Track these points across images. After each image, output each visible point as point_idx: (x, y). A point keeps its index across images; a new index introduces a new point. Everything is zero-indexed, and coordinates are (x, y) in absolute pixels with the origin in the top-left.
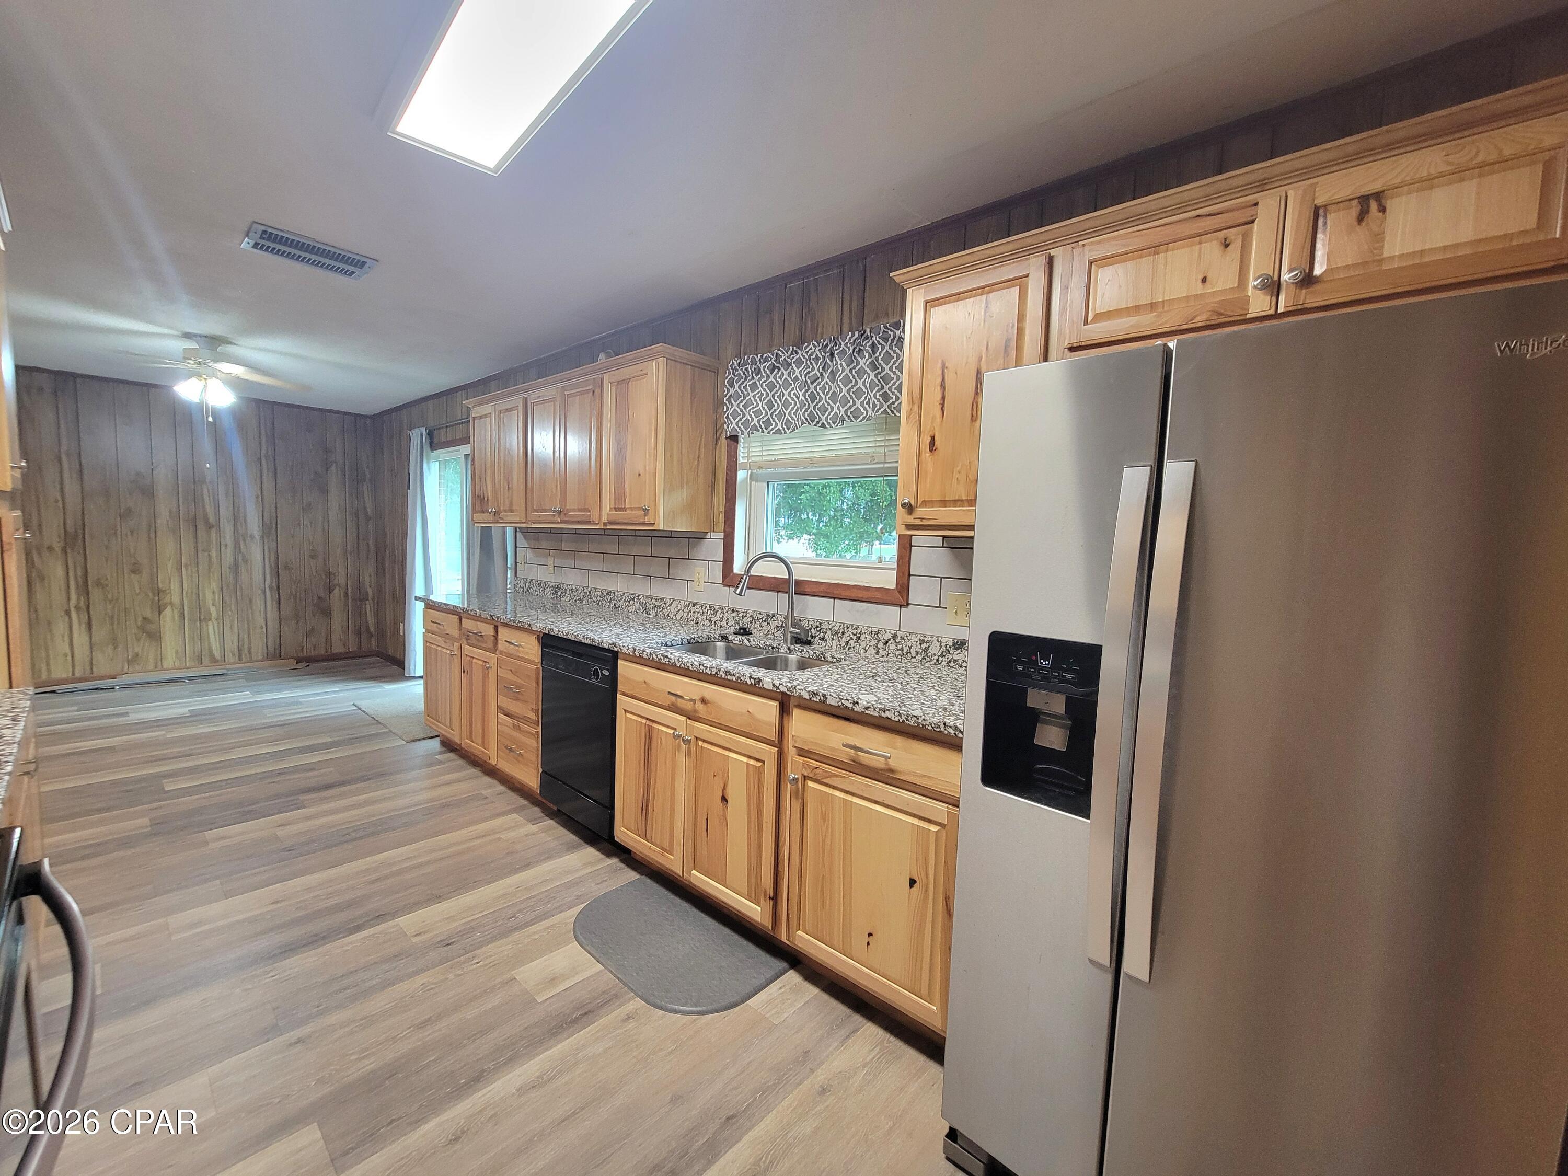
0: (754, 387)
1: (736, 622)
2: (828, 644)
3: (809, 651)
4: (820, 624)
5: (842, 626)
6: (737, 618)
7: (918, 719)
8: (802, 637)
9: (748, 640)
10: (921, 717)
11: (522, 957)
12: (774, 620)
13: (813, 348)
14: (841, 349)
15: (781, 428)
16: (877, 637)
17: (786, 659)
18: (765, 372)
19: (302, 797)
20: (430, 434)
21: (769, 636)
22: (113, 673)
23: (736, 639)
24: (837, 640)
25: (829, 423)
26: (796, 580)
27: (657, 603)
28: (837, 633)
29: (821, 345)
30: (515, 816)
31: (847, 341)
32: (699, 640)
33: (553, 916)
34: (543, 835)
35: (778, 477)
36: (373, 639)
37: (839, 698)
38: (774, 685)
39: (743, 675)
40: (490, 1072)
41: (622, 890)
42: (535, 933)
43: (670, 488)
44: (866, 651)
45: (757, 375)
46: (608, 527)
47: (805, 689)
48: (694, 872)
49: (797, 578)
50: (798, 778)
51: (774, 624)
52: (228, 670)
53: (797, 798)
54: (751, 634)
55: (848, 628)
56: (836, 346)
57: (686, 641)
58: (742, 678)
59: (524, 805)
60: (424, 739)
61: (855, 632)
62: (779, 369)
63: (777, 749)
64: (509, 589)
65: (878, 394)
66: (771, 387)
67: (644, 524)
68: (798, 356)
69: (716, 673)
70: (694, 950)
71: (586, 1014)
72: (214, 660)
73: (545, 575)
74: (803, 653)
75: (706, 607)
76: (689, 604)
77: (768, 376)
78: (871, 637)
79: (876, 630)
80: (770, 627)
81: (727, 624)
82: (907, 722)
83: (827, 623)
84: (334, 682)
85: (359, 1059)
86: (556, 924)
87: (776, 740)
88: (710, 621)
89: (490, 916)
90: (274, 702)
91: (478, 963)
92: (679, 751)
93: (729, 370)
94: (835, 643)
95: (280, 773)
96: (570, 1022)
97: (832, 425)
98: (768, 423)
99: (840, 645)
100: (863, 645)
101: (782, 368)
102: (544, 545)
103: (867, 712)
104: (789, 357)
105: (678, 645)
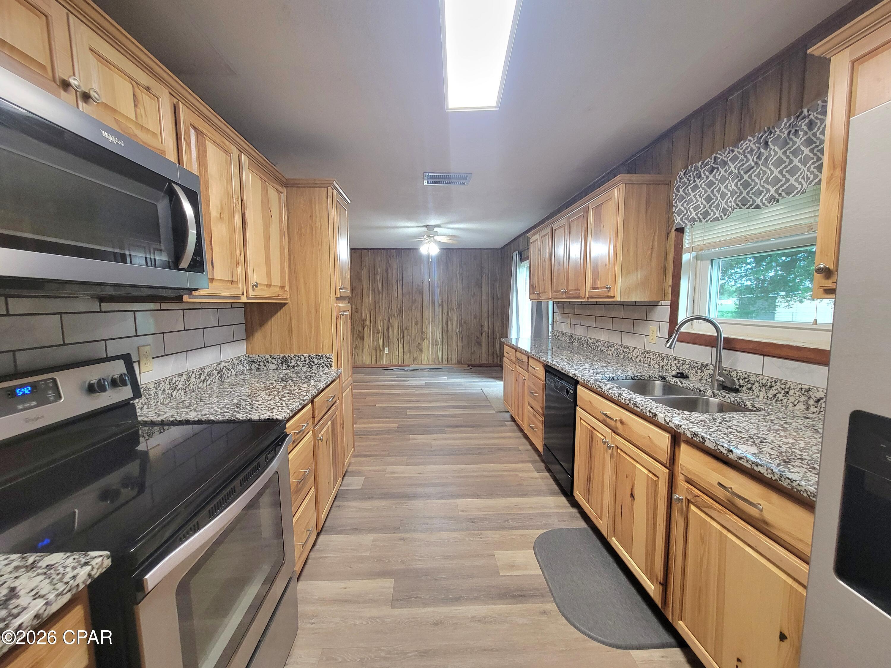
0: (695, 188)
1: (677, 368)
2: (756, 394)
3: (731, 397)
4: (748, 376)
5: (770, 380)
6: (678, 365)
7: (792, 482)
8: (728, 384)
9: (681, 382)
10: (796, 481)
11: (501, 546)
12: (707, 369)
13: (750, 143)
14: (776, 136)
15: (719, 216)
16: (807, 395)
17: (707, 402)
18: (705, 174)
19: (446, 429)
20: (521, 254)
21: (703, 381)
22: (409, 364)
23: (672, 380)
24: (764, 392)
25: (764, 204)
26: (724, 337)
27: (625, 350)
28: (764, 385)
29: (756, 138)
30: (530, 465)
31: (782, 127)
32: (641, 378)
33: (527, 529)
34: (540, 480)
35: (721, 255)
36: (498, 358)
37: (716, 444)
38: (665, 420)
39: (645, 409)
40: (463, 599)
41: (571, 531)
42: (514, 535)
43: (626, 271)
44: (795, 405)
45: (698, 178)
46: (589, 300)
47: (688, 429)
48: (613, 538)
49: (725, 336)
50: (682, 499)
51: (707, 372)
52: (443, 367)
53: (681, 513)
54: (688, 377)
55: (776, 382)
56: (770, 135)
57: (630, 378)
58: (644, 411)
59: (537, 460)
60: (503, 412)
61: (783, 386)
62: (718, 169)
63: (668, 471)
64: (550, 336)
65: (812, 167)
66: (710, 184)
67: (608, 297)
68: (734, 154)
69: (628, 404)
70: (603, 592)
71: (521, 596)
72: (439, 362)
73: (566, 329)
74: (725, 398)
75: (656, 355)
76: (645, 351)
77: (707, 177)
78: (800, 394)
79: (807, 387)
80: (703, 374)
81: (671, 368)
82: (780, 482)
83: (754, 376)
84: (479, 377)
85: (418, 560)
86: (527, 535)
87: (668, 463)
88: (659, 365)
89: (496, 516)
90: (453, 383)
91: (481, 538)
92: (607, 453)
93: (676, 180)
94: (762, 394)
95: (443, 416)
96: (511, 596)
97: (768, 204)
98: (706, 214)
99: (767, 397)
100: (792, 399)
101: (720, 168)
102: (566, 311)
103: (740, 461)
104: (725, 157)
105: (623, 380)
